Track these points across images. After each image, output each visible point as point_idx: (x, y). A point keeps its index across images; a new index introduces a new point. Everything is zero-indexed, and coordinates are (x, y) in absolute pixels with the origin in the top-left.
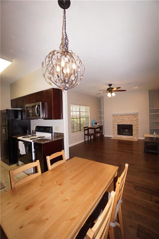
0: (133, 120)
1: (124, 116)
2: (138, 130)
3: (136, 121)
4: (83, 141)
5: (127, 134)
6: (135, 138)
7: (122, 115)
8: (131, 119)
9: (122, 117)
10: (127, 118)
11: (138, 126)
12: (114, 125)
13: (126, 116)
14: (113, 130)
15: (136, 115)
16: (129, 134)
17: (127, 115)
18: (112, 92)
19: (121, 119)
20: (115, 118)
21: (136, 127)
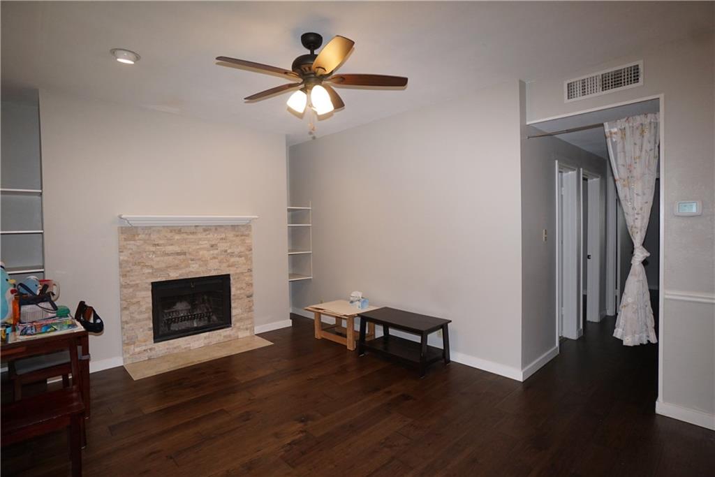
0: (232, 255)
1: (193, 233)
2: (250, 296)
3: (246, 256)
7: (179, 230)
8: (223, 246)
9: (177, 237)
10: (205, 244)
11: (251, 276)
12: (131, 290)
13: (199, 236)
17: (207, 229)
19: (176, 249)
20: (139, 243)
21: (244, 286)
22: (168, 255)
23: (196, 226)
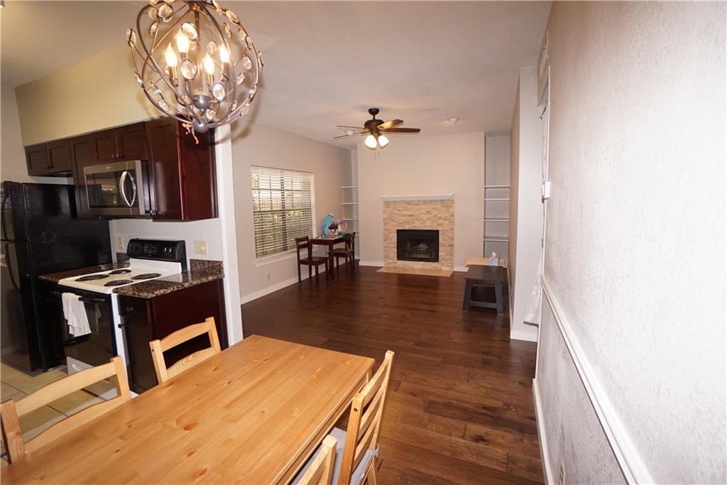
0: (440, 218)
1: (417, 205)
2: (452, 246)
3: (449, 220)
4: (295, 280)
5: (422, 256)
6: (444, 268)
7: (409, 203)
8: (434, 213)
9: (409, 207)
10: (424, 211)
11: (453, 233)
12: (387, 232)
13: (421, 206)
14: (385, 247)
15: (447, 203)
16: (428, 257)
17: (425, 202)
18: (380, 135)
19: (408, 213)
20: (391, 209)
21: (448, 238)
22: (404, 216)
23: (419, 201)
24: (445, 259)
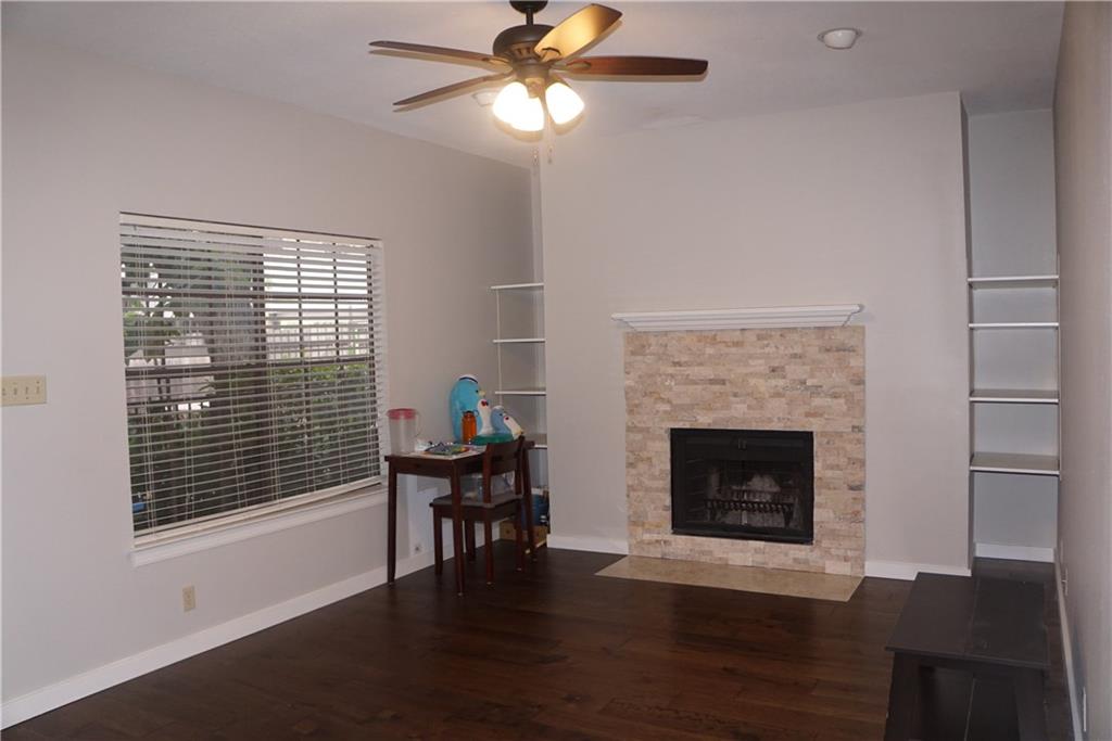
0: (816, 391)
1: (737, 344)
2: (857, 488)
3: (849, 398)
5: (758, 520)
6: (834, 567)
7: (712, 338)
8: (796, 371)
9: (710, 351)
10: (759, 365)
11: (862, 442)
12: (639, 437)
13: (750, 348)
14: (631, 488)
16: (777, 521)
17: (763, 336)
18: (549, 81)
19: (707, 372)
20: (650, 359)
21: (843, 461)
22: (694, 383)
23: (743, 330)
24: (833, 535)
